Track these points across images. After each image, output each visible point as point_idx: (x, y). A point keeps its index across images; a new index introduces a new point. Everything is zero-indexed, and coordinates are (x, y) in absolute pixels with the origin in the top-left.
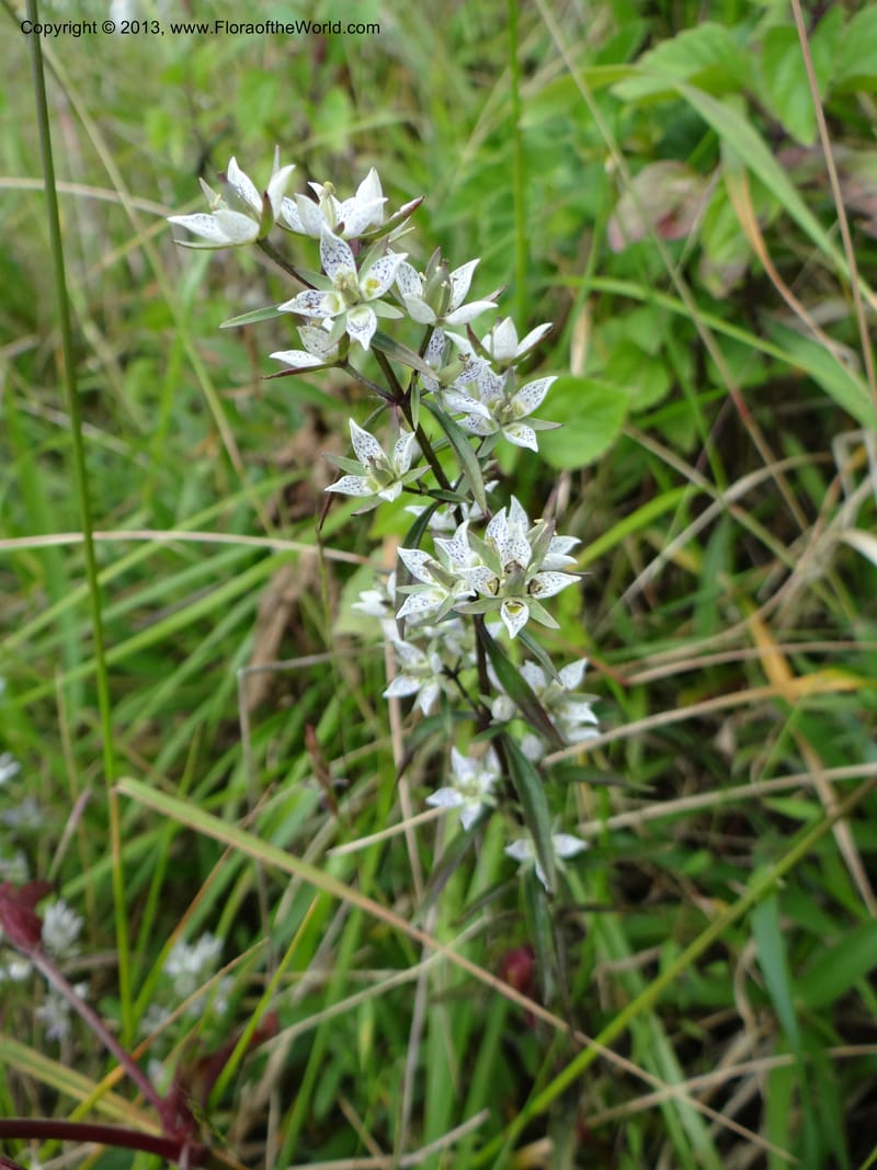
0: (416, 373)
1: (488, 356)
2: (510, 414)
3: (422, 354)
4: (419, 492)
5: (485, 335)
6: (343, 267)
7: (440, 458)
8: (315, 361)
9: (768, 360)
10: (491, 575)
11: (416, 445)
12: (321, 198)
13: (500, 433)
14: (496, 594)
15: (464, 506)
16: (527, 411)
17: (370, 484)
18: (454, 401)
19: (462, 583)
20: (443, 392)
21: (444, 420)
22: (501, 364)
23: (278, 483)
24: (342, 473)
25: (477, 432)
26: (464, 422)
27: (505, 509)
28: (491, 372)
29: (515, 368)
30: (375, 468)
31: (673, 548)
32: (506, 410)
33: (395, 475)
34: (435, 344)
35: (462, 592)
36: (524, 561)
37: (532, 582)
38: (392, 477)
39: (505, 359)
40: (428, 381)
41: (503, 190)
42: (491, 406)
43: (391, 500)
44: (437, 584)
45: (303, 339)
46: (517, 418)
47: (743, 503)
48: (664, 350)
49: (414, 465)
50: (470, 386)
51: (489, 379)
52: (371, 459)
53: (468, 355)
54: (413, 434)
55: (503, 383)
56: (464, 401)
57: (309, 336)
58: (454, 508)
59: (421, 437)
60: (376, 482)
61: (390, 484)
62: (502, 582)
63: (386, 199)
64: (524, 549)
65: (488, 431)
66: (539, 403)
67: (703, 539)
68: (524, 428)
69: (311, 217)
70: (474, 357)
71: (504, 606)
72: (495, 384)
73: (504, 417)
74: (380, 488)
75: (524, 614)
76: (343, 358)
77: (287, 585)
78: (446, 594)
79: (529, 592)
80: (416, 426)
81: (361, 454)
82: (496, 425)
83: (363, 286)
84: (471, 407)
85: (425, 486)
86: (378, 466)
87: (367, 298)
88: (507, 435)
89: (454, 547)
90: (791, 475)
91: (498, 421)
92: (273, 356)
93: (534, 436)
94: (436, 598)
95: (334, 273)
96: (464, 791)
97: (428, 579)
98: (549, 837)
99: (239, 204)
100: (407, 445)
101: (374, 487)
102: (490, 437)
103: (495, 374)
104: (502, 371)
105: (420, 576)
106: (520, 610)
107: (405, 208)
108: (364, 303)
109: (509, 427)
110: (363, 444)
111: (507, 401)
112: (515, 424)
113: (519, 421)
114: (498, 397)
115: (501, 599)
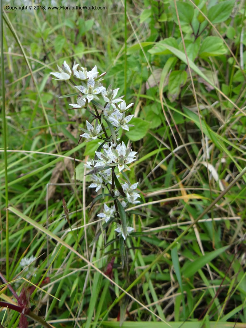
0: (103, 111)
1: (119, 109)
2: (123, 122)
3: (105, 107)
4: (101, 139)
5: (119, 104)
6: (91, 86)
7: (107, 131)
8: (79, 107)
9: (185, 118)
10: (116, 158)
11: (101, 128)
12: (84, 71)
13: (121, 126)
14: (117, 162)
15: (112, 143)
16: (127, 122)
17: (90, 135)
18: (111, 119)
19: (110, 160)
20: (108, 116)
21: (108, 123)
23: (59, 142)
24: (84, 133)
25: (115, 126)
26: (113, 123)
27: (120, 144)
28: (119, 112)
29: (125, 112)
30: (92, 132)
31: (160, 164)
32: (122, 121)
34: (108, 106)
35: (109, 162)
36: (124, 155)
37: (125, 160)
38: (95, 134)
39: (123, 110)
40: (105, 113)
41: (122, 71)
42: (119, 120)
43: (95, 139)
44: (104, 160)
45: (77, 101)
46: (125, 123)
49: (101, 132)
50: (114, 115)
52: (91, 130)
53: (115, 109)
54: (101, 125)
55: (122, 115)
56: (113, 119)
57: (79, 101)
58: (109, 143)
59: (102, 126)
60: (91, 135)
61: (95, 136)
62: (119, 159)
63: (98, 73)
64: (124, 152)
65: (118, 126)
66: (130, 121)
67: (168, 162)
68: (126, 126)
69: (82, 75)
70: (116, 109)
71: (119, 165)
72: (120, 115)
73: (122, 123)
74: (92, 136)
75: (123, 167)
76: (86, 107)
77: (61, 167)
78: (106, 162)
79: (124, 162)
80: (102, 123)
81: (88, 128)
82: (120, 125)
83: (93, 91)
84: (115, 120)
85: (103, 138)
86: (92, 131)
87: (93, 94)
88: (122, 127)
89: (108, 152)
90: (189, 147)
91: (120, 124)
92: (70, 105)
93: (128, 128)
94: (103, 163)
96: (106, 214)
97: (102, 159)
98: (126, 227)
99: (66, 71)
100: (99, 128)
101: (91, 136)
102: (118, 127)
104: (122, 113)
105: (100, 158)
106: (122, 166)
107: (102, 74)
108: (92, 94)
109: (123, 125)
110: (89, 126)
111: (123, 119)
112: (124, 125)
113: (125, 124)
114: (121, 118)
115: (118, 163)
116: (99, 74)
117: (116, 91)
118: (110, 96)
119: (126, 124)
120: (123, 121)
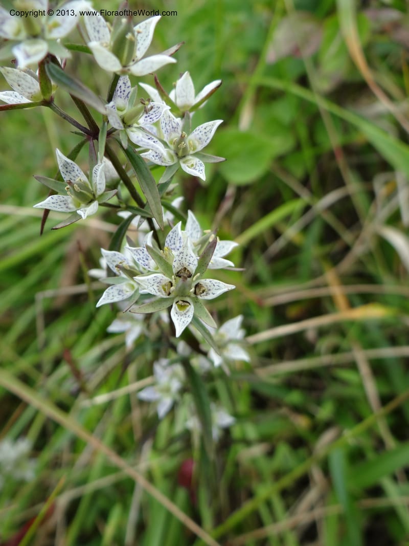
1: (171, 103)
2: (185, 150)
8: (22, 99)
10: (166, 279)
13: (178, 163)
14: (169, 295)
16: (199, 147)
17: (74, 201)
18: (138, 138)
22: (182, 110)
25: (159, 163)
26: (147, 155)
28: (171, 114)
29: (191, 114)
30: (74, 190)
31: (291, 233)
32: (181, 146)
33: (94, 195)
34: (123, 88)
36: (192, 268)
37: (197, 286)
38: (91, 197)
39: (184, 107)
44: (129, 279)
46: (191, 152)
47: (331, 208)
51: (170, 121)
55: (182, 125)
56: (146, 139)
60: (78, 200)
61: (90, 202)
64: (192, 259)
65: (168, 163)
66: (208, 141)
68: (195, 160)
70: (159, 103)
71: (175, 306)
72: (174, 125)
73: (181, 153)
75: (190, 312)
76: (48, 99)
78: (136, 286)
79: (195, 293)
82: (175, 158)
86: (76, 189)
87: (47, 36)
88: (182, 165)
89: (141, 253)
91: (177, 154)
93: (203, 168)
94: (128, 290)
101: (77, 205)
102: (170, 167)
103: (174, 118)
106: (188, 308)
108: (44, 38)
109: (184, 159)
110: (69, 169)
111: (182, 138)
112: (190, 157)
113: (191, 155)
114: (176, 136)
115: (173, 299)
118: (121, 46)
119: (197, 154)
120: (183, 145)
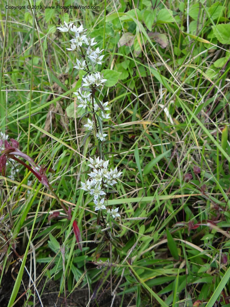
3: (87, 48)
6: (78, 36)
8: (72, 50)
10: (95, 80)
13: (97, 62)
14: (96, 82)
16: (100, 60)
17: (79, 67)
20: (89, 55)
21: (89, 60)
24: (75, 65)
28: (96, 54)
29: (99, 54)
32: (98, 59)
44: (88, 83)
48: (127, 69)
49: (85, 66)
52: (79, 64)
57: (72, 46)
58: (90, 73)
64: (99, 77)
68: (100, 62)
69: (74, 30)
71: (96, 84)
72: (96, 56)
76: (76, 50)
80: (85, 60)
83: (80, 39)
85: (86, 70)
87: (81, 41)
92: (66, 49)
95: (77, 37)
99: (65, 26)
100: (84, 63)
105: (85, 82)
107: (85, 30)
110: (78, 62)
116: (84, 30)
117: (93, 40)
118: (89, 42)
